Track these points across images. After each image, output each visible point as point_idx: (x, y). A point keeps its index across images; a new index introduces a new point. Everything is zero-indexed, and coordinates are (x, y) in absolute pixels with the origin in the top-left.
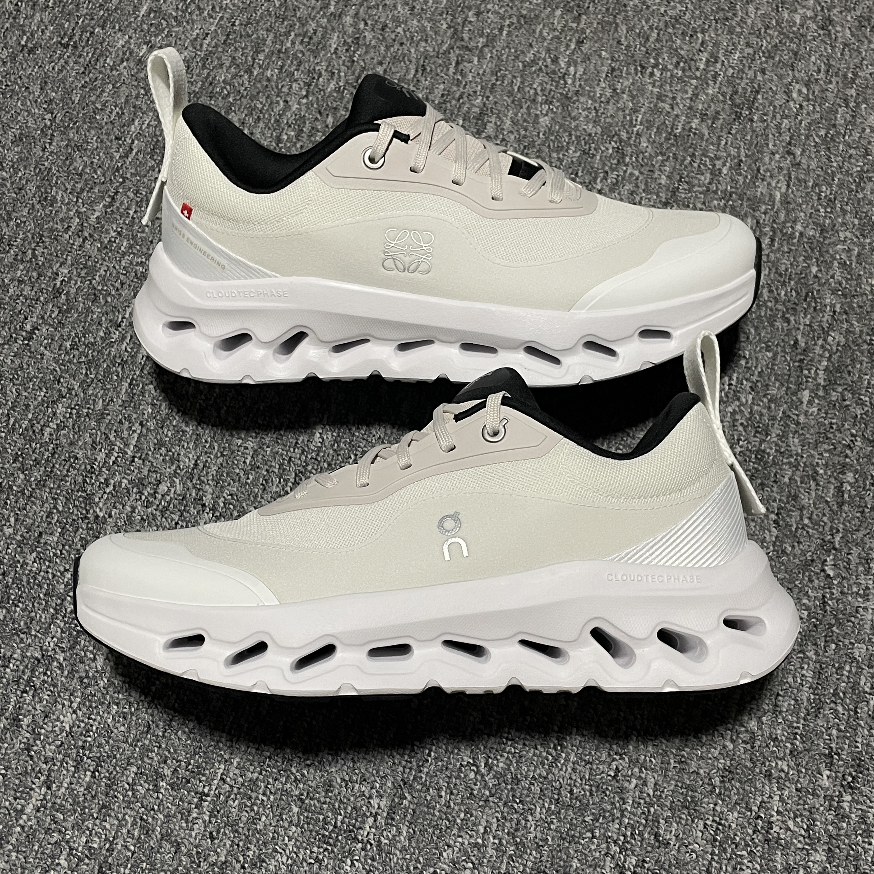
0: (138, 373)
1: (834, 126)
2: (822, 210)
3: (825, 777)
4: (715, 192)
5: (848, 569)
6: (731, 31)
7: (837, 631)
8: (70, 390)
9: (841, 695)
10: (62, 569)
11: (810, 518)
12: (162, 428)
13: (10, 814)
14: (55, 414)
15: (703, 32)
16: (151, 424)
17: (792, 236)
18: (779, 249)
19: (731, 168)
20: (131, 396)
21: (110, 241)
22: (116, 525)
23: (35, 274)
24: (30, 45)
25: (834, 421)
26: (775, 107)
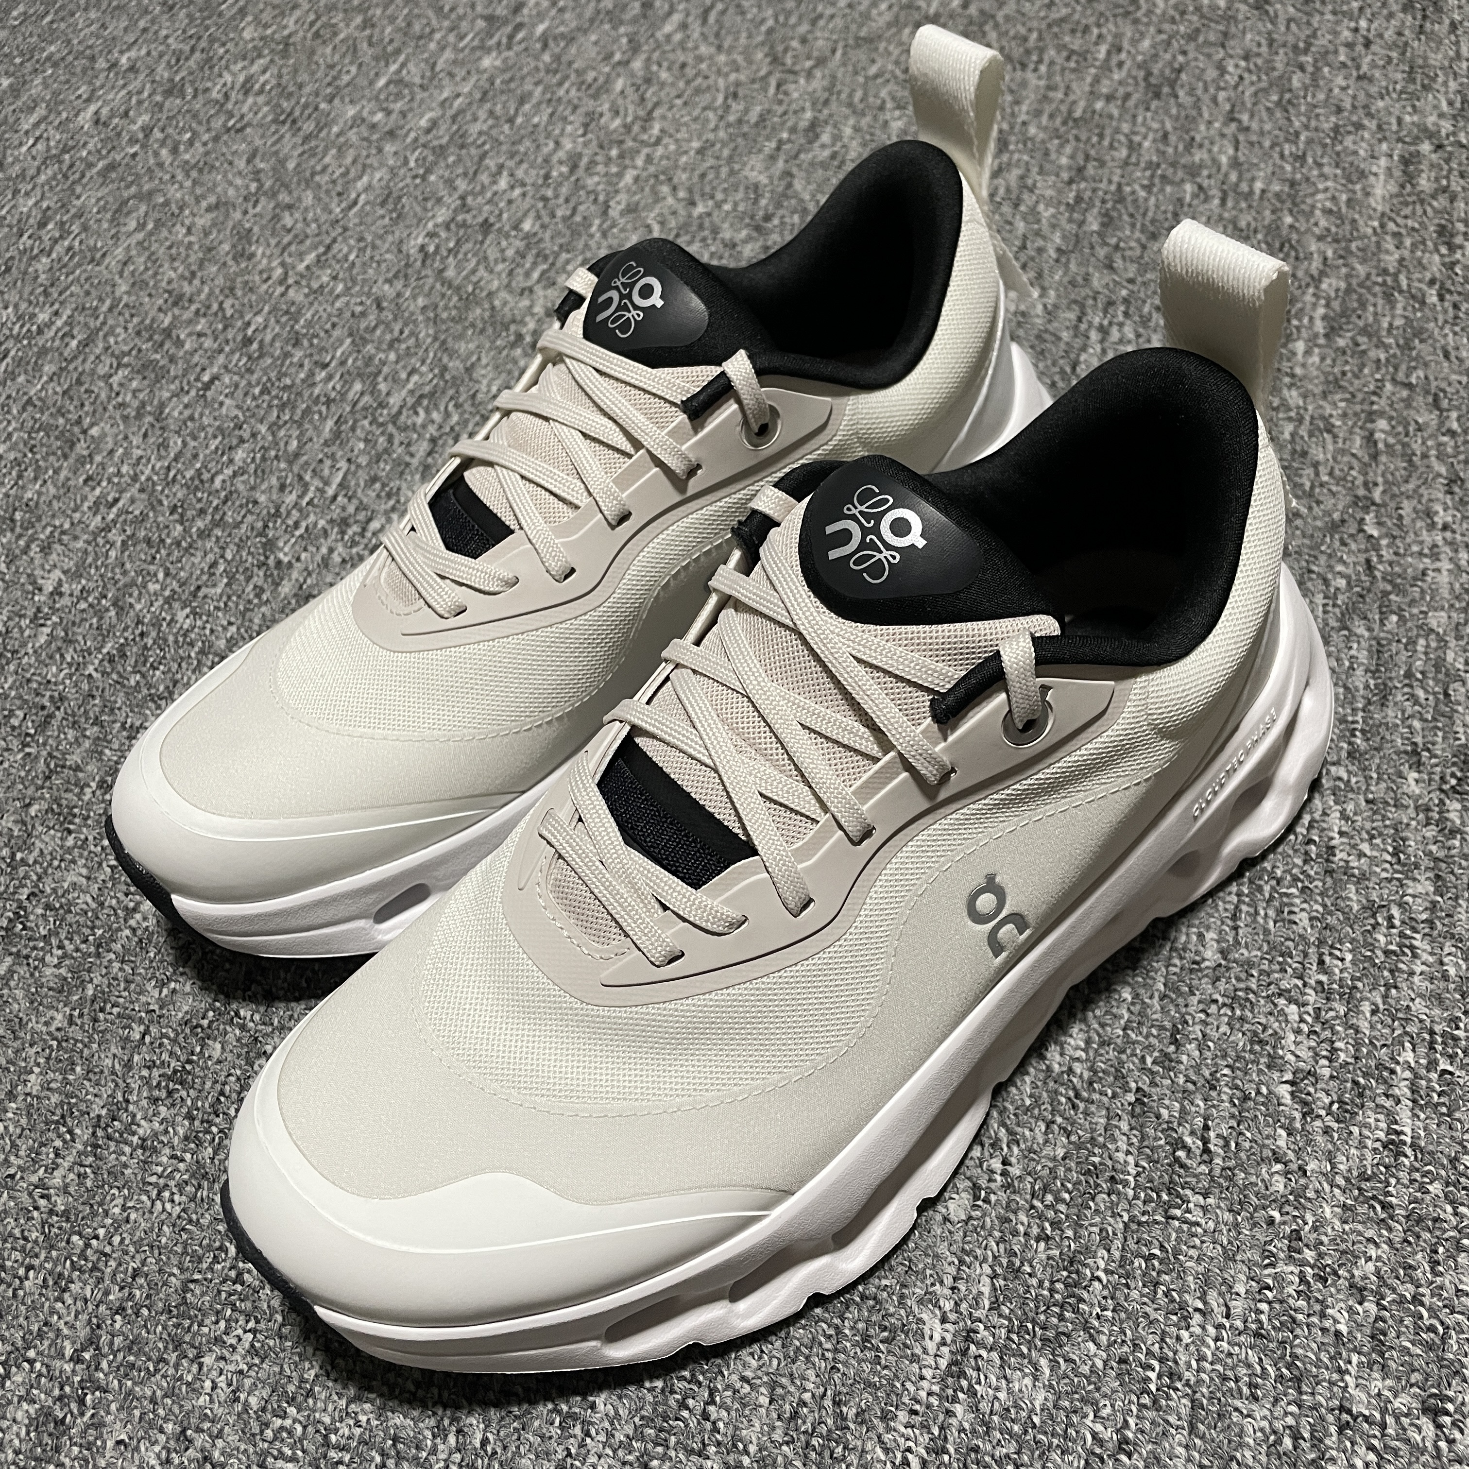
0: (348, 409)
1: (1290, 90)
2: (1288, 168)
3: (1413, 783)
4: (1137, 164)
5: (1400, 527)
6: (1136, 21)
7: (1397, 599)
8: (254, 435)
9: (1419, 676)
10: (225, 623)
11: (1331, 474)
12: (378, 462)
13: (116, 914)
14: (231, 461)
15: (1099, 26)
16: (363, 460)
17: (1251, 192)
18: (1234, 208)
19: (1154, 141)
20: (337, 434)
21: (321, 286)
22: (306, 569)
23: (220, 326)
24: (238, 126)
25: (1347, 368)
26: (1205, 83)
